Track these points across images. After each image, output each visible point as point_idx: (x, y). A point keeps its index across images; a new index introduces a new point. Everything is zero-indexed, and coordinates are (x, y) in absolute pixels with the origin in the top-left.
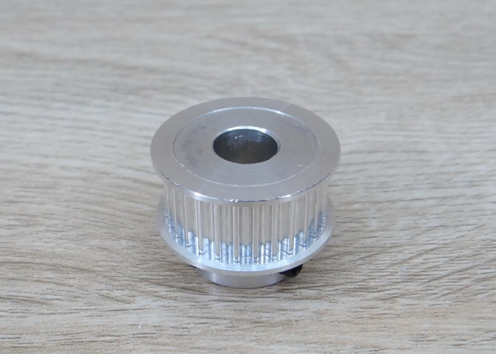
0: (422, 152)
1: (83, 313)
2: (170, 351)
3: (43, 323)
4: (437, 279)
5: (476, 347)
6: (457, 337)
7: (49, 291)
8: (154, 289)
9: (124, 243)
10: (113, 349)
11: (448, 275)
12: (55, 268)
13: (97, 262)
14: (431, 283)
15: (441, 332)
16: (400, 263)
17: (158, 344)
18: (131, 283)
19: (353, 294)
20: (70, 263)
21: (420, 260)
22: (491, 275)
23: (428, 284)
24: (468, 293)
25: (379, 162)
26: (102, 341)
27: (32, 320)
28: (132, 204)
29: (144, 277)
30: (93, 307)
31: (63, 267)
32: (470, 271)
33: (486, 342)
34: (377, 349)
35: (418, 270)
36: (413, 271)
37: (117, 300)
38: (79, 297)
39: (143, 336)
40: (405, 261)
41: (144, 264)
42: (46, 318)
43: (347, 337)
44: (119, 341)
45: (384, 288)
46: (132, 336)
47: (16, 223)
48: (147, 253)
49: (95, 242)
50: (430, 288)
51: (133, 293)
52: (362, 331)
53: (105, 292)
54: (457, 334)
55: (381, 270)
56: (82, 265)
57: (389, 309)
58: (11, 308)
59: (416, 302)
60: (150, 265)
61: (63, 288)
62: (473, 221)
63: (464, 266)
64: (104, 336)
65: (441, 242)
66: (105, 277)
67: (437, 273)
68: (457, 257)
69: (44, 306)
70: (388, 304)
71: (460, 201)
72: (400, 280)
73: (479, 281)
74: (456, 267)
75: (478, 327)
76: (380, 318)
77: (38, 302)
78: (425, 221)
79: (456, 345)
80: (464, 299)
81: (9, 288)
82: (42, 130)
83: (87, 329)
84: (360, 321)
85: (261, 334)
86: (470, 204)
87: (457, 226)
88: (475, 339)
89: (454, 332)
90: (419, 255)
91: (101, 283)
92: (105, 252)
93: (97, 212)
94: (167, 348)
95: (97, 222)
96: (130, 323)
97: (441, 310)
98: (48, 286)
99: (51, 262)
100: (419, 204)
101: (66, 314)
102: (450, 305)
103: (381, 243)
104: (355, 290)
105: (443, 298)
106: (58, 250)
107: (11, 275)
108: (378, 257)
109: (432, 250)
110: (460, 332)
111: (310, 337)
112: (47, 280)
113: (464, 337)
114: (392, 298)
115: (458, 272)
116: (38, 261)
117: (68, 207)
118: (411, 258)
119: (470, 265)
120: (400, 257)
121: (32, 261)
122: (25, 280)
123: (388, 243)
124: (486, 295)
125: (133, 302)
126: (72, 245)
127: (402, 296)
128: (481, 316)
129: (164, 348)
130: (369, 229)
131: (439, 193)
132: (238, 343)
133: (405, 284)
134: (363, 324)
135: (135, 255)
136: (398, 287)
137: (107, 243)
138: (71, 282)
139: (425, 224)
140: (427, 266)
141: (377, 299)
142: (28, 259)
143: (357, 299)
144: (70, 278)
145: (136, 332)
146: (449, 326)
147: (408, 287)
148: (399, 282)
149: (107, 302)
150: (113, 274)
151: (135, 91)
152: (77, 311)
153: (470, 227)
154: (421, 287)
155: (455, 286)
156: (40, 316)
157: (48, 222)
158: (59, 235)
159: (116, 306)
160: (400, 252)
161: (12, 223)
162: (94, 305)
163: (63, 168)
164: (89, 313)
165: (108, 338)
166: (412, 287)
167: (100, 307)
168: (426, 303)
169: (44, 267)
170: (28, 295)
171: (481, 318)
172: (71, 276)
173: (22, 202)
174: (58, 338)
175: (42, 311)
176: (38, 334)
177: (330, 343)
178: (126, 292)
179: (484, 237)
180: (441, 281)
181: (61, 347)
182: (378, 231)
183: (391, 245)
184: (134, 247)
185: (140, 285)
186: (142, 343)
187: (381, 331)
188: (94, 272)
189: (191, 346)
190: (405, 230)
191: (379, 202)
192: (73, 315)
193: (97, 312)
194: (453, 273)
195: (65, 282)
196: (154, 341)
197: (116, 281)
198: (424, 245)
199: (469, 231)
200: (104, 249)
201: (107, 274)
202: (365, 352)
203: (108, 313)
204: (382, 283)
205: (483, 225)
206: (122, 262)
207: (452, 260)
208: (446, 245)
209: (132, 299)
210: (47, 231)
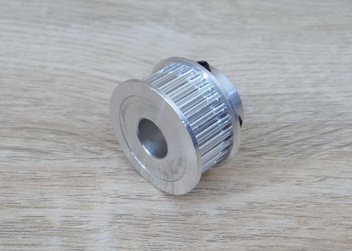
0: (284, 64)
1: (73, 160)
2: (125, 183)
3: (49, 165)
4: (287, 145)
5: (308, 186)
6: (297, 180)
7: (51, 146)
8: (115, 147)
9: (96, 118)
10: (91, 181)
11: (295, 142)
12: (54, 132)
13: (80, 129)
14: (284, 147)
15: (287, 176)
16: (266, 134)
17: (118, 179)
18: (101, 142)
20: (63, 129)
21: (278, 133)
22: (321, 143)
23: (282, 148)
24: (306, 153)
25: (255, 70)
26: (85, 177)
27: (42, 163)
28: (101, 93)
29: (109, 139)
30: (78, 156)
31: (59, 131)
32: (308, 140)
33: (314, 183)
34: (249, 185)
35: (276, 139)
36: (273, 139)
37: (93, 153)
38: (70, 150)
39: (109, 174)
40: (268, 133)
41: (108, 131)
42: (50, 162)
43: (231, 178)
44: (95, 177)
45: (255, 149)
46: (102, 174)
47: (29, 103)
48: (110, 124)
49: (78, 117)
50: (283, 150)
51: (103, 149)
52: (240, 175)
53: (85, 147)
54: (298, 178)
55: (253, 138)
56: (71, 131)
57: (257, 162)
58: (30, 155)
59: (274, 158)
61: (59, 144)
62: (313, 109)
63: (305, 137)
64: (85, 173)
65: (292, 122)
66: (85, 138)
67: (289, 141)
68: (301, 131)
69: (49, 155)
70: (257, 159)
71: (306, 96)
73: (313, 146)
74: (300, 138)
75: (310, 174)
76: (252, 167)
77: (46, 153)
78: (283, 108)
79: (296, 184)
80: (303, 157)
81: (27, 144)
82: (42, 44)
83: (75, 169)
86: (312, 98)
87: (302, 112)
88: (308, 181)
89: (295, 177)
90: (278, 129)
91: (83, 142)
92: (84, 123)
93: (78, 98)
94: (123, 181)
95: (79, 104)
96: (101, 166)
97: (289, 163)
98: (51, 143)
99: (52, 128)
100: (279, 98)
101: (62, 160)
102: (294, 160)
103: (255, 122)
105: (290, 156)
106: (55, 121)
107: (28, 135)
108: (252, 130)
109: (285, 127)
110: (299, 176)
112: (49, 139)
113: (301, 180)
114: (259, 156)
115: (301, 140)
116: (44, 127)
117: (60, 94)
118: (272, 132)
119: (309, 136)
120: (266, 130)
121: (40, 127)
122: (37, 139)
123: (259, 121)
124: (317, 155)
125: (103, 154)
126: (64, 118)
127: (265, 154)
128: (313, 167)
133: (268, 147)
134: (241, 170)
135: (103, 125)
136: (263, 149)
137: (86, 118)
138: (64, 141)
139: (282, 110)
140: (282, 136)
141: (251, 156)
142: (37, 126)
144: (64, 138)
145: (105, 172)
146: (293, 173)
147: (269, 149)
148: (264, 146)
149: (87, 153)
150: (90, 137)
151: (100, 18)
152: (69, 158)
153: (310, 113)
154: (278, 149)
155: (298, 149)
156: (47, 161)
157: (49, 103)
158: (56, 112)
159: (92, 156)
160: (266, 127)
161: (26, 103)
162: (79, 155)
163: (56, 69)
164: (76, 160)
165: (88, 175)
166: (272, 149)
167: (83, 156)
168: (280, 159)
169: (48, 131)
171: (313, 169)
172: (64, 137)
173: (32, 90)
174: (59, 174)
175: (48, 158)
176: (46, 171)
178: (98, 148)
179: (318, 119)
180: (290, 146)
181: (61, 179)
182: (253, 114)
183: (261, 123)
184: (102, 120)
185: (106, 143)
186: (109, 178)
187: (252, 175)
188: (78, 135)
189: (138, 181)
190: (270, 113)
191: (254, 96)
192: (67, 161)
193: (81, 159)
194: (297, 141)
195: (61, 141)
196: (116, 177)
197: (91, 140)
198: (282, 123)
199: (309, 115)
200: (84, 121)
201: (87, 137)
202: (241, 187)
203: (88, 160)
204: (254, 146)
205: (318, 112)
206: (95, 129)
207: (298, 133)
208: (294, 124)
209: (102, 152)
210: (49, 109)
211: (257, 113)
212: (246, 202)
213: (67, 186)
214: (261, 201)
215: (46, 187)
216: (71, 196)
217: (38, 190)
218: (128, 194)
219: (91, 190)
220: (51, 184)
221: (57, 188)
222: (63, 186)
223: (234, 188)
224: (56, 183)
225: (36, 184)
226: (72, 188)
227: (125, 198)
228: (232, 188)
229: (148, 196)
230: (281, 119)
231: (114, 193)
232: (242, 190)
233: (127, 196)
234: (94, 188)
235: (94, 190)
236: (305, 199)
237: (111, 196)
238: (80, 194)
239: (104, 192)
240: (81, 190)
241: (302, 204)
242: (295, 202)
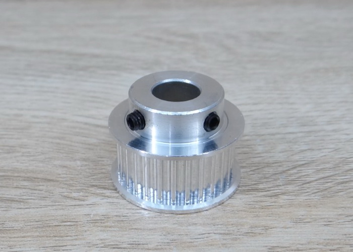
0: (292, 104)
1: (50, 208)
2: (115, 231)
3: (21, 214)
4: (308, 183)
5: (340, 226)
6: (325, 220)
7: (25, 194)
8: (101, 192)
9: (79, 163)
10: (72, 230)
11: (316, 180)
12: (28, 179)
13: (60, 175)
14: (304, 186)
15: (313, 217)
16: (280, 173)
17: (106, 227)
18: (84, 188)
19: (247, 193)
20: (40, 176)
21: (295, 171)
22: (347, 180)
23: (302, 186)
24: (332, 191)
26: (65, 225)
27: (13, 213)
28: (84, 139)
29: (94, 184)
31: (34, 178)
32: (332, 178)
33: (347, 223)
34: (267, 228)
35: (294, 177)
36: (290, 178)
37: (75, 199)
38: (47, 197)
39: (95, 222)
40: (284, 172)
41: (94, 176)
42: (23, 211)
43: (244, 220)
44: (77, 225)
45: (269, 189)
48: (96, 169)
49: (57, 163)
50: (303, 189)
51: (87, 195)
52: (255, 217)
53: (66, 194)
54: (326, 218)
56: (49, 177)
57: (275, 202)
59: (294, 198)
60: (99, 176)
61: (35, 192)
62: (332, 146)
63: (327, 174)
64: (66, 222)
65: (309, 159)
66: (66, 184)
67: (308, 179)
68: (322, 169)
69: (22, 203)
70: (273, 199)
72: (281, 184)
73: (339, 184)
74: (322, 175)
75: (340, 213)
76: (268, 208)
77: (17, 201)
79: (325, 225)
80: (329, 196)
82: (18, 94)
83: (53, 218)
84: (254, 210)
85: (181, 219)
86: (329, 135)
87: (320, 149)
88: (339, 221)
89: (324, 217)
90: (295, 168)
91: (63, 188)
92: (65, 169)
93: (59, 144)
94: (113, 229)
95: (59, 149)
96: (85, 213)
97: (313, 203)
98: (24, 190)
99: (26, 175)
100: (292, 136)
101: (37, 208)
102: (319, 199)
103: (266, 161)
104: (249, 191)
105: (313, 195)
106: (31, 168)
108: (264, 169)
109: (303, 165)
110: (327, 216)
111: (218, 221)
112: (22, 187)
113: (331, 220)
114: (276, 195)
115: (323, 178)
116: (16, 175)
117: (37, 140)
118: (289, 170)
119: (332, 174)
120: (281, 169)
121: (12, 175)
122: (7, 187)
123: (271, 160)
124: (345, 192)
125: (86, 200)
126: (41, 165)
127: (283, 194)
128: (342, 206)
129: (110, 229)
130: (256, 152)
131: (306, 129)
132: (165, 226)
133: (285, 186)
134: (256, 212)
135: (88, 170)
136: (280, 188)
137: (67, 163)
138: (41, 188)
139: (297, 148)
140: (300, 175)
141: (265, 196)
142: (9, 174)
143: (250, 196)
144: (40, 185)
145: (89, 219)
146: (319, 213)
147: (288, 189)
148: (280, 185)
149: (68, 200)
150: (71, 182)
151: (85, 69)
152: (46, 206)
153: (330, 150)
154: (297, 188)
155: (322, 187)
156: (19, 210)
157: (24, 150)
158: (32, 158)
159: (74, 203)
160: (280, 166)
162: (58, 202)
163: (34, 117)
164: (55, 207)
165: (69, 223)
166: (290, 188)
167: (63, 203)
168: (302, 198)
169: (21, 179)
170: (10, 196)
171: (342, 207)
173: (4, 138)
174: (32, 224)
175: (20, 207)
176: (17, 221)
177: (232, 224)
178: (81, 194)
179: (340, 156)
180: (311, 184)
181: (34, 230)
182: (263, 153)
183: (273, 162)
184: (86, 165)
185: (91, 189)
186: (94, 226)
187: (270, 216)
188: (58, 181)
189: (130, 227)
190: (283, 152)
191: (263, 135)
192: (43, 209)
193: (60, 207)
194: (320, 179)
195: (36, 188)
196: (102, 225)
197: (74, 186)
198: (297, 161)
199: (329, 152)
200: (65, 167)
201: (67, 182)
202: (258, 230)
203: (69, 207)
204: (268, 186)
205: (340, 149)
206: (77, 175)
207: (318, 171)
208: (313, 162)
209: (86, 198)
210: (22, 156)
211: (267, 152)
212: (266, 246)
213: (43, 237)
214: (285, 245)
215: (16, 239)
216: (47, 247)
217: (6, 243)
218: (118, 243)
219: (72, 240)
220: (22, 235)
221: (29, 239)
222: (38, 236)
223: (249, 231)
224: (29, 234)
225: (3, 235)
226: (49, 238)
227: (114, 248)
228: (247, 231)
229: (143, 244)
230: (296, 157)
231: (100, 242)
232: (260, 234)
233: (117, 245)
234: (76, 237)
235: (76, 239)
236: (339, 241)
237: (97, 246)
238: (59, 245)
239: (89, 241)
240: (59, 240)
241: (335, 247)
242: (327, 244)
